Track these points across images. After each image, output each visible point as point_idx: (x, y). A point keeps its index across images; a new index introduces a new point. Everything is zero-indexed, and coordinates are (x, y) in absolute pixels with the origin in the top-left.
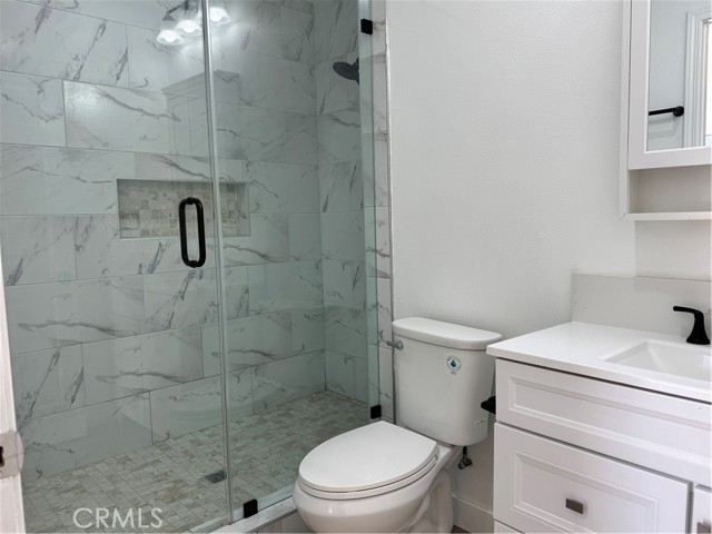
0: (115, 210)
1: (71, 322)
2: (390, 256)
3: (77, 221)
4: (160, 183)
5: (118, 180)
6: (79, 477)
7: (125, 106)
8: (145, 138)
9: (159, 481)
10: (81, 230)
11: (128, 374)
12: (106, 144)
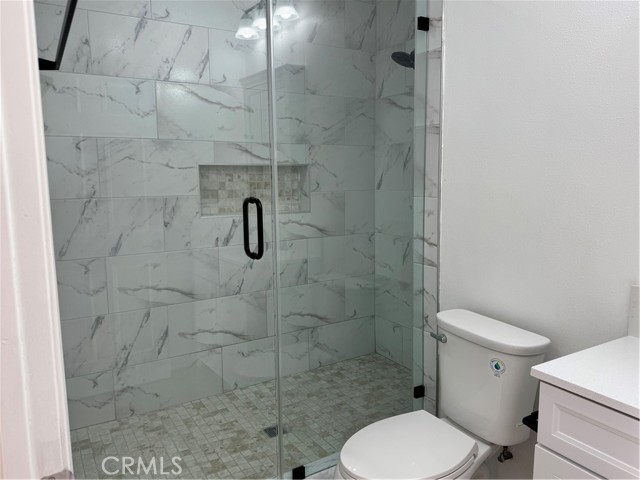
0: (197, 192)
1: (159, 287)
2: (437, 245)
3: (166, 201)
4: (235, 168)
5: (200, 166)
6: (162, 418)
7: (206, 100)
8: (222, 128)
9: (225, 430)
10: (169, 209)
11: (204, 331)
12: (190, 135)
